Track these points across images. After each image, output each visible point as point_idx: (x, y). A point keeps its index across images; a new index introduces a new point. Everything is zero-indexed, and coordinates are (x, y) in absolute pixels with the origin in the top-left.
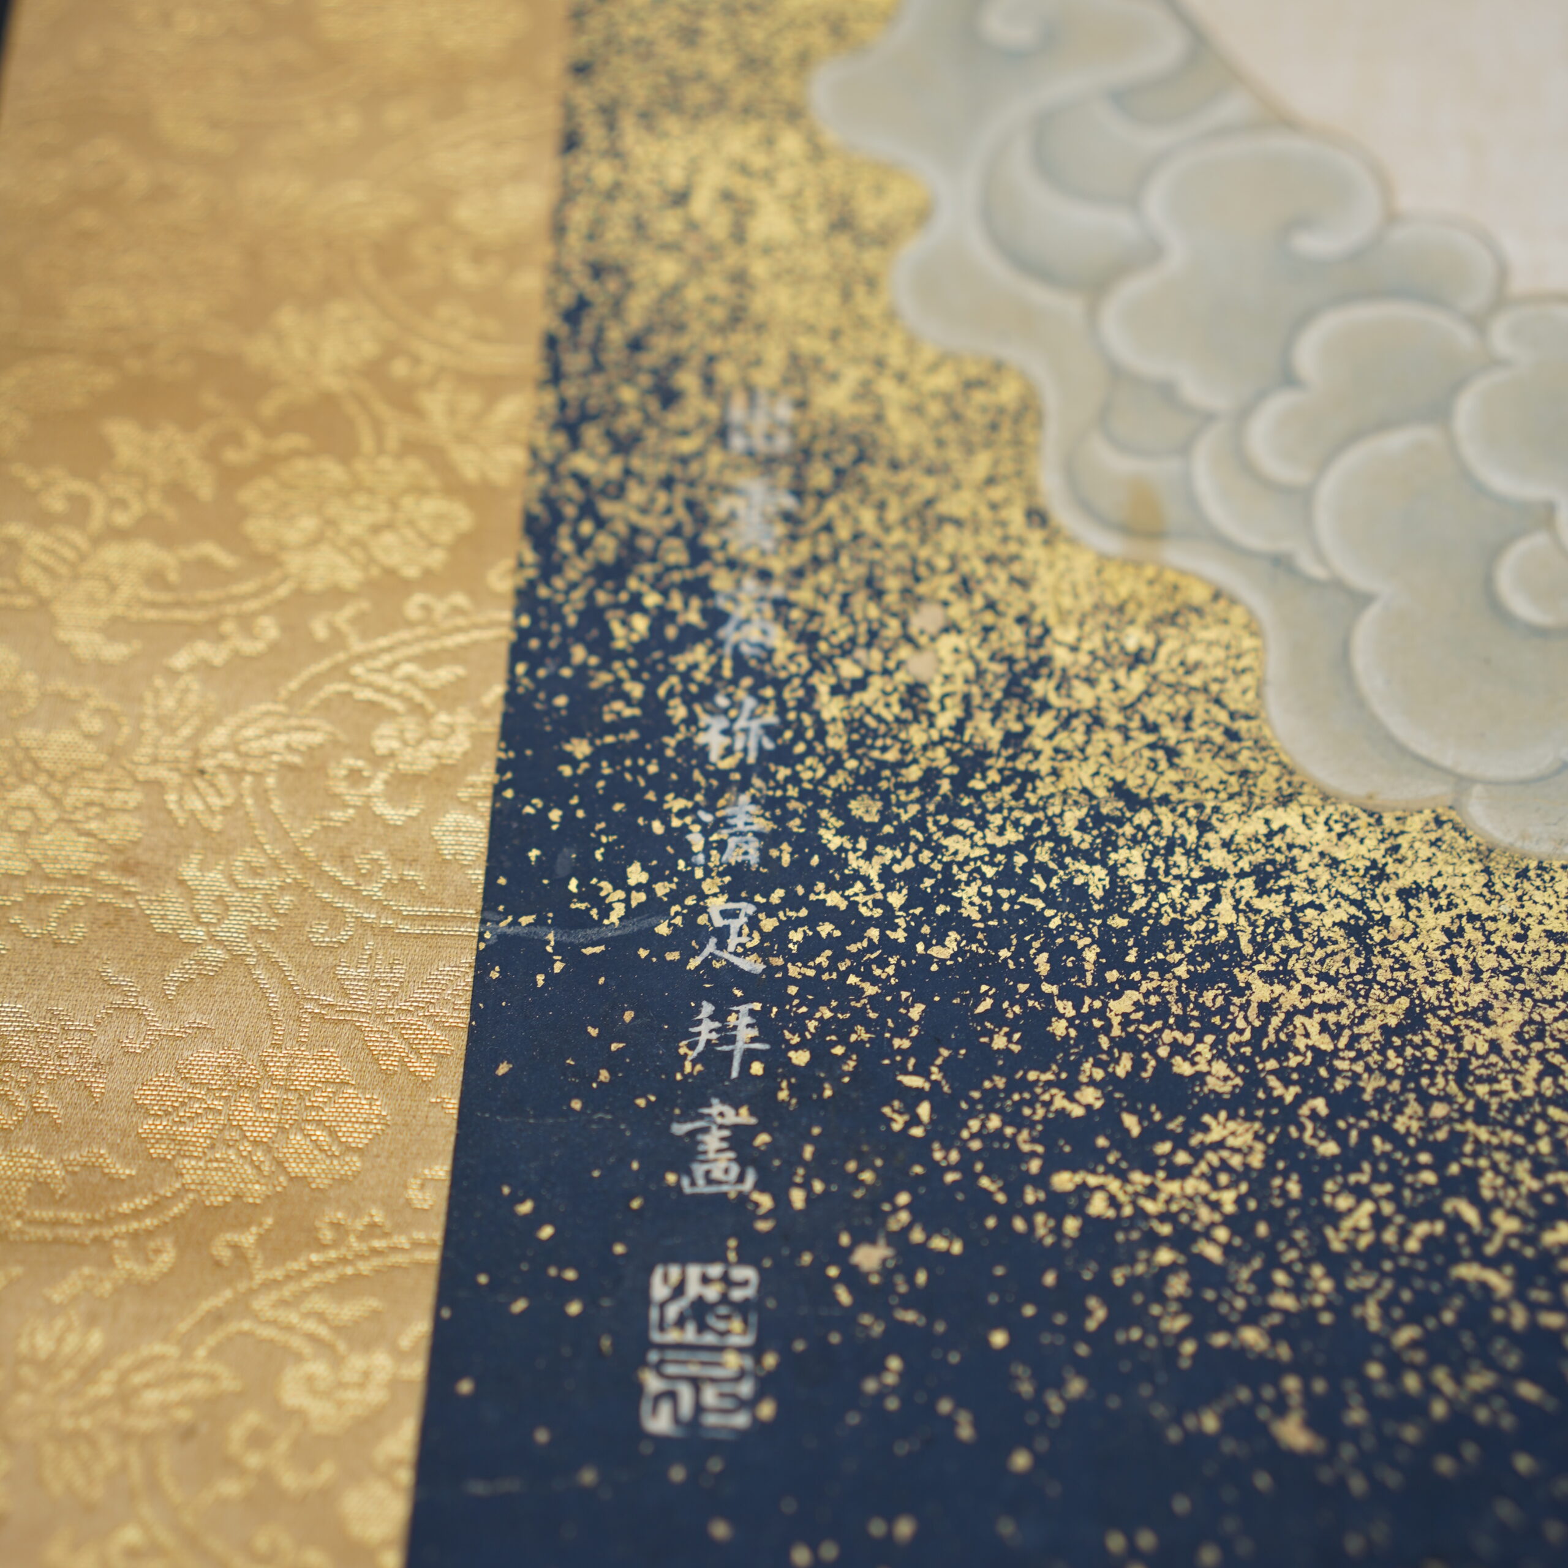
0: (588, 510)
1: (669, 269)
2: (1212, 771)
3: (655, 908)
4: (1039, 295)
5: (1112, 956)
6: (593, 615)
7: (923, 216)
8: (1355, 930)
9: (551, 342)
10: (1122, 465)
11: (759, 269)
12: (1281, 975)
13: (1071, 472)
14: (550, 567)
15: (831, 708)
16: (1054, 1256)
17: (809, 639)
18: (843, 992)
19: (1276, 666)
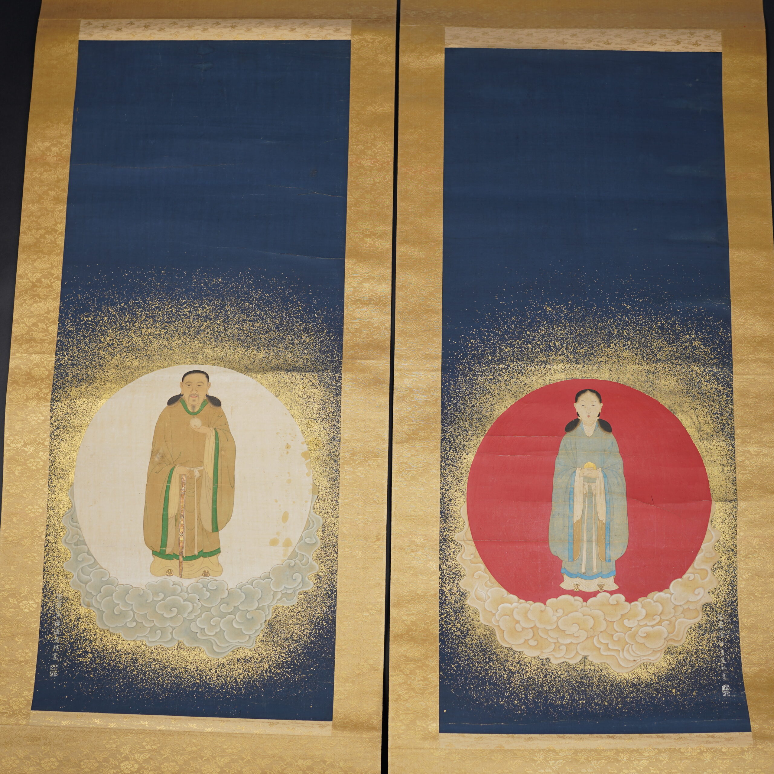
0: (46, 604)
1: (52, 582)
2: (92, 626)
3: (51, 638)
4: (81, 584)
5: (84, 641)
6: (47, 614)
7: (73, 577)
8: (101, 639)
9: (43, 589)
10: (87, 600)
11: (60, 582)
12: (95, 643)
13: (83, 600)
14: (43, 610)
15: (64, 621)
16: (77, 664)
17: (63, 616)
18: (64, 644)
19: (97, 618)
